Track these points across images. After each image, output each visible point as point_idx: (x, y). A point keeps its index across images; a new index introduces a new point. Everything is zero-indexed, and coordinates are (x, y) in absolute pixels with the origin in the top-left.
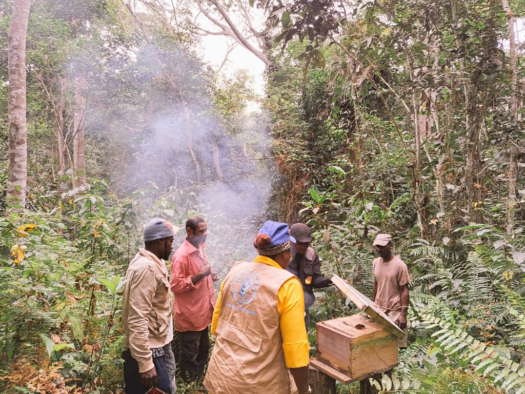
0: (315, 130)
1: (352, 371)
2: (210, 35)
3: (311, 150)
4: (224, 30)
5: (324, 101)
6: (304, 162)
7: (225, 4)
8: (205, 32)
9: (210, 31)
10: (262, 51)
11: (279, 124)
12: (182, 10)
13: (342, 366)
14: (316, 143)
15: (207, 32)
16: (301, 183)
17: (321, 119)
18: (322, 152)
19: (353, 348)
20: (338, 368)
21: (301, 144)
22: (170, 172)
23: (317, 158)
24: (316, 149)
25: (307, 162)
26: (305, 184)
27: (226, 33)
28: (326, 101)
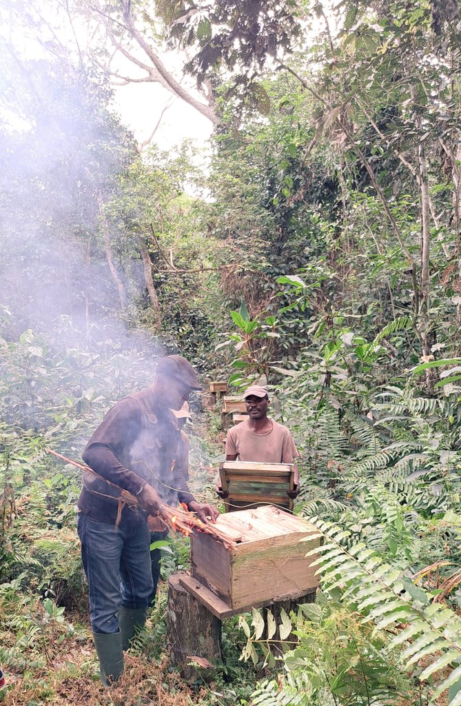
0: (284, 224)
1: (233, 598)
2: (131, 83)
3: (279, 255)
4: (151, 74)
5: (298, 177)
6: (267, 274)
7: (156, 34)
8: (124, 80)
9: (130, 78)
10: (207, 103)
11: (227, 217)
12: (96, 50)
13: (221, 588)
14: (285, 244)
15: (125, 79)
16: (262, 308)
17: (292, 205)
18: (295, 258)
19: (234, 562)
20: (216, 591)
21: (260, 246)
22: (78, 295)
23: (287, 268)
24: (286, 254)
25: (272, 274)
26: (268, 308)
27: (153, 79)
28: (301, 177)
